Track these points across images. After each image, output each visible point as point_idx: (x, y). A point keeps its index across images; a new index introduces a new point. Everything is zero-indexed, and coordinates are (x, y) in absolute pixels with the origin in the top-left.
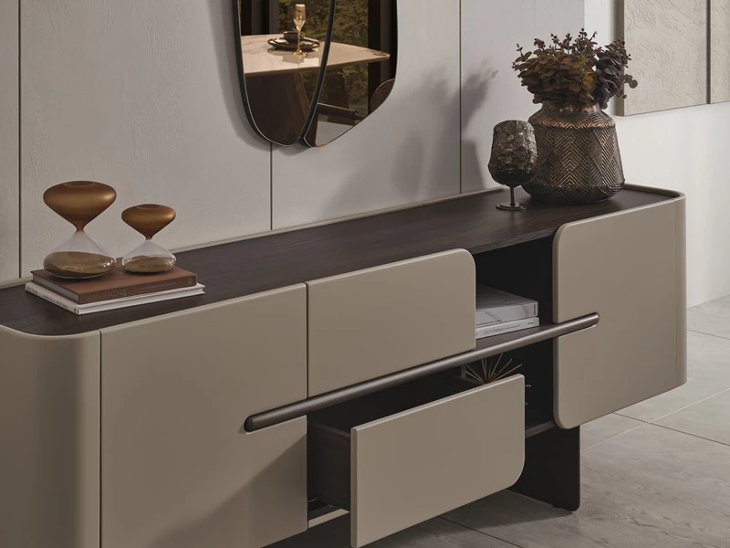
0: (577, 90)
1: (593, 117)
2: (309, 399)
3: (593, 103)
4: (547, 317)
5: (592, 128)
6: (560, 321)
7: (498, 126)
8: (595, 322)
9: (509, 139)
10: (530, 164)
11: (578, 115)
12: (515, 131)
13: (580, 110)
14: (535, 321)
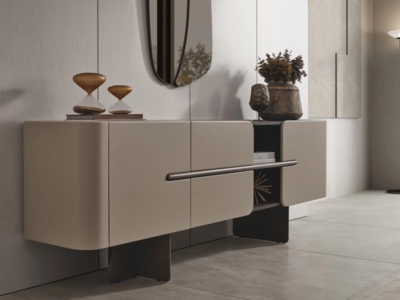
0: (285, 73)
1: (291, 86)
2: (191, 172)
3: (290, 80)
4: (278, 158)
5: (291, 90)
6: (284, 160)
7: (253, 86)
8: (296, 164)
9: (259, 91)
10: (267, 101)
11: (285, 84)
12: (261, 88)
13: (286, 82)
14: (274, 160)
